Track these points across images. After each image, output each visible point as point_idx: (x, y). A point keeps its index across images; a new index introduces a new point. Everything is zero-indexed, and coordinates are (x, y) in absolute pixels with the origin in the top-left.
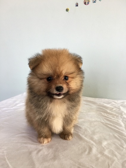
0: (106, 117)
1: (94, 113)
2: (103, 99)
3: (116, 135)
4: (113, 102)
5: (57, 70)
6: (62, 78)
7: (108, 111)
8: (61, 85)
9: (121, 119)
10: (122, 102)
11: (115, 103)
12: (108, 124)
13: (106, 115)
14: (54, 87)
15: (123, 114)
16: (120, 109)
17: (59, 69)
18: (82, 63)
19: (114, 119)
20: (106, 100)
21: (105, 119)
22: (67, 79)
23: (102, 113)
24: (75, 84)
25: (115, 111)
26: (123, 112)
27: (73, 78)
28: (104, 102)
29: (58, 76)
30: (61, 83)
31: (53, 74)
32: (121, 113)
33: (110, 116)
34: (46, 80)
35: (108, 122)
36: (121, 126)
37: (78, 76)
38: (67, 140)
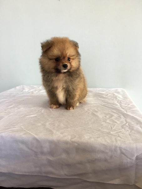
0: (103, 100)
1: (92, 99)
2: (97, 88)
3: (113, 111)
4: (107, 90)
5: (64, 53)
6: (66, 59)
7: (104, 96)
8: (66, 63)
9: (116, 101)
10: (115, 90)
11: (109, 90)
12: (106, 105)
13: (102, 99)
14: (61, 64)
15: (117, 97)
16: (114, 94)
17: (65, 52)
18: (78, 47)
19: (111, 101)
20: (100, 89)
21: (102, 102)
22: (70, 60)
23: (98, 98)
24: (75, 63)
25: (110, 96)
26: (117, 96)
27: (73, 59)
28: (99, 91)
29: (64, 58)
30: (66, 62)
31: (61, 56)
32: (116, 98)
33: (106, 100)
34: (54, 60)
35: (106, 104)
36: (117, 105)
37: (77, 58)
38: (68, 110)
